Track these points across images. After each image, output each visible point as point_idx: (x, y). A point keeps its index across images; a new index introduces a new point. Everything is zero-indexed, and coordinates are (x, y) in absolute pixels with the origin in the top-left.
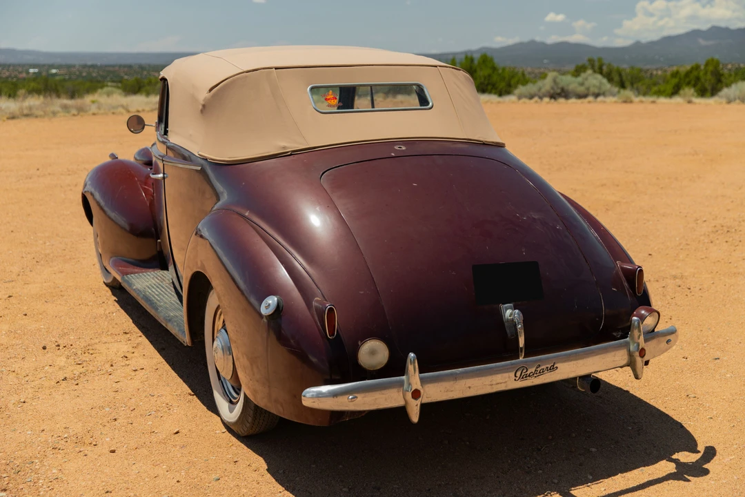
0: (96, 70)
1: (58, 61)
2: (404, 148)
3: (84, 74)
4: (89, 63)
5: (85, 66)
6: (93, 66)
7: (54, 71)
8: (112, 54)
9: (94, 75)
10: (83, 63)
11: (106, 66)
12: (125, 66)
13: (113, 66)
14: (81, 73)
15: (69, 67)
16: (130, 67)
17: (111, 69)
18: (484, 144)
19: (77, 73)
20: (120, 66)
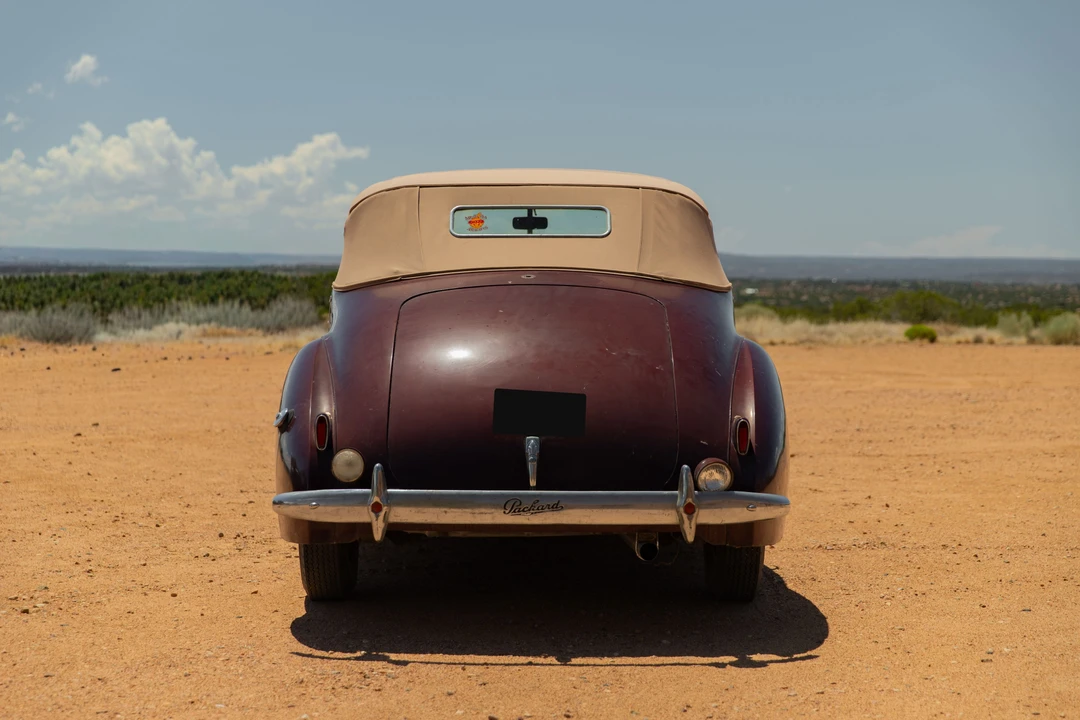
0: (827, 291)
1: (761, 273)
2: (533, 277)
3: (805, 298)
4: (817, 277)
5: (807, 283)
6: (824, 283)
7: (750, 291)
8: (862, 261)
9: (823, 299)
10: (803, 276)
11: (849, 283)
12: (884, 284)
13: (862, 284)
14: (799, 294)
15: (778, 283)
16: (894, 285)
17: (857, 289)
18: (663, 281)
19: (792, 295)
20: (875, 283)
